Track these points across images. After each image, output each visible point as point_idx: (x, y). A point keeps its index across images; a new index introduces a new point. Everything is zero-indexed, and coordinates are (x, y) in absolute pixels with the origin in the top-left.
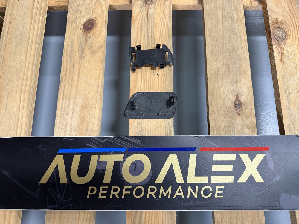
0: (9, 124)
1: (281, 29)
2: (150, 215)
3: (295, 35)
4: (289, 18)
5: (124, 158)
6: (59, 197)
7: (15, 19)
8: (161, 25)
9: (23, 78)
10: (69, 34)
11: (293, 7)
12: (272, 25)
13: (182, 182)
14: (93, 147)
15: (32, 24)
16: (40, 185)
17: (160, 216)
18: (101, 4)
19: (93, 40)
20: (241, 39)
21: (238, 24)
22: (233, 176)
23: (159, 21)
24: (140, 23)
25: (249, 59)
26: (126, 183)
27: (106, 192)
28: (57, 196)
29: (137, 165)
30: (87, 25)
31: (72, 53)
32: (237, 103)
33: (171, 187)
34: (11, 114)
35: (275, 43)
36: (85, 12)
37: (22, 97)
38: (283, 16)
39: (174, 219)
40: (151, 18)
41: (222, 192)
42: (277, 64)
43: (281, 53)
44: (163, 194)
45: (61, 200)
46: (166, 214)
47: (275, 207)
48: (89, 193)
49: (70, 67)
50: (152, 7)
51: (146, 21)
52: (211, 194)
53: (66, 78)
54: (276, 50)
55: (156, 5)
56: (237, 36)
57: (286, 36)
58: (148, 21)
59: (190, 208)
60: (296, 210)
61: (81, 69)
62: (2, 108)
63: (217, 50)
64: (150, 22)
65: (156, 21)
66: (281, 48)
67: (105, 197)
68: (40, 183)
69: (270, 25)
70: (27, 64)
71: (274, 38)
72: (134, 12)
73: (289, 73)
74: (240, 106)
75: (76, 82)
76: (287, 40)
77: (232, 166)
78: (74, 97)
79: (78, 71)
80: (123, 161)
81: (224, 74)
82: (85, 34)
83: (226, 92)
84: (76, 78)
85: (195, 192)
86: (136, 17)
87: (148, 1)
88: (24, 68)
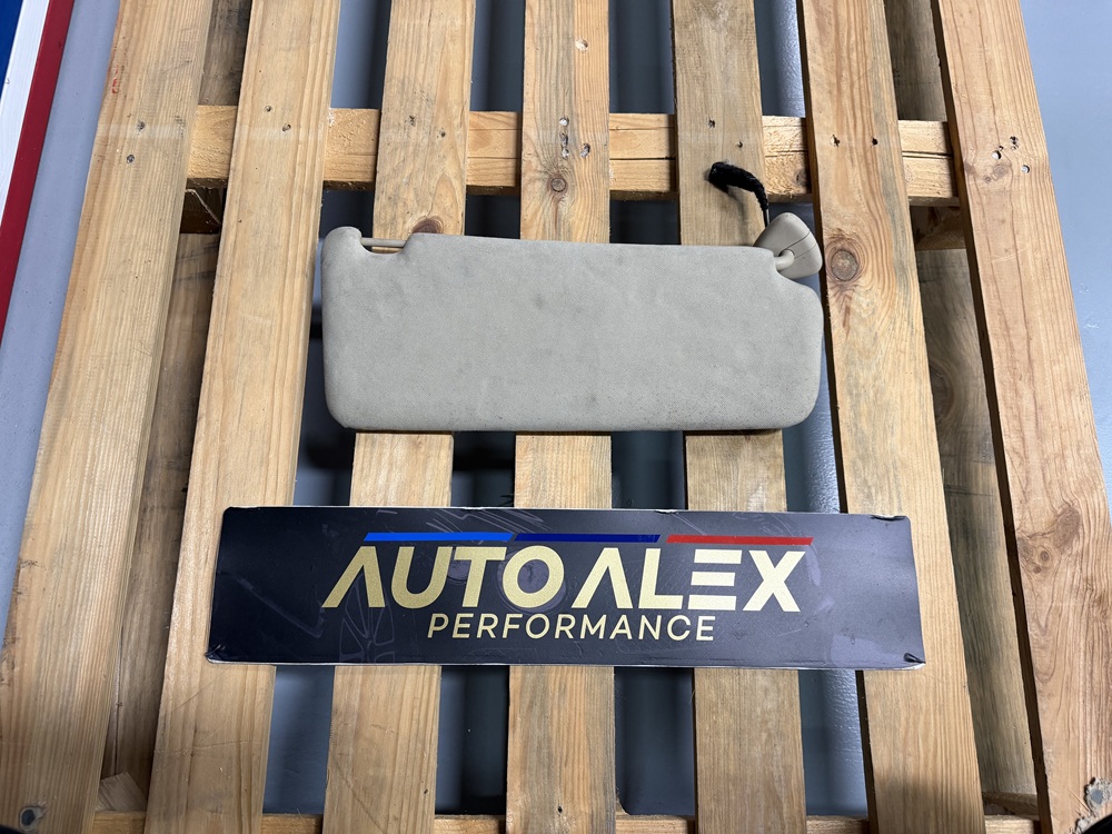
0: (249, 452)
1: (848, 254)
3: (878, 267)
4: (867, 229)
7: (250, 212)
9: (277, 353)
11: (876, 205)
12: (828, 245)
15: (292, 226)
18: (452, 185)
23: (581, 230)
24: (539, 234)
34: (252, 430)
35: (833, 285)
36: (416, 203)
37: (277, 392)
38: (855, 225)
40: (564, 224)
42: (834, 333)
43: (844, 307)
50: (566, 199)
51: (553, 228)
54: (834, 300)
55: (576, 195)
57: (857, 270)
58: (558, 229)
64: (562, 231)
65: (574, 230)
66: (846, 296)
69: (825, 243)
70: (285, 319)
71: (832, 273)
72: (526, 208)
73: (859, 352)
76: (860, 279)
86: (531, 221)
87: (558, 182)
88: (278, 328)
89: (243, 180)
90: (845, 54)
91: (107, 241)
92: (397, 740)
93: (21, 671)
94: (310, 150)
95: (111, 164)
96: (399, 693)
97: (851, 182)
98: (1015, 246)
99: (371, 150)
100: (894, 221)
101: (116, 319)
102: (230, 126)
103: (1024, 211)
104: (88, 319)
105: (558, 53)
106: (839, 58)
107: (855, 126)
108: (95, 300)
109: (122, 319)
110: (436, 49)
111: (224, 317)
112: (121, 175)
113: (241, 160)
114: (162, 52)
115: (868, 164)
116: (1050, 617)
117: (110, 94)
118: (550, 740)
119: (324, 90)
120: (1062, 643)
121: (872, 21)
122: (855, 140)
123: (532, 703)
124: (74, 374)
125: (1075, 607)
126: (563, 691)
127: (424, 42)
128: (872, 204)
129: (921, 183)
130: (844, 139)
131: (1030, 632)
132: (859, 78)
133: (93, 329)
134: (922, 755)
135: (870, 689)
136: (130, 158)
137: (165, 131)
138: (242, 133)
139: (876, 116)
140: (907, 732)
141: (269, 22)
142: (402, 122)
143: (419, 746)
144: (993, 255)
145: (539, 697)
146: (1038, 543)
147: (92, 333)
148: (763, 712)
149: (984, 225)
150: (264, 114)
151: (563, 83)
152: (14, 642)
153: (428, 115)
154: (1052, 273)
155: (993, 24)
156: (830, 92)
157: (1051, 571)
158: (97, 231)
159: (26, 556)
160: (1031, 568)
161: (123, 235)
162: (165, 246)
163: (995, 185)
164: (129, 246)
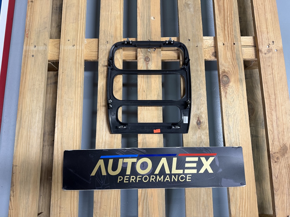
0: (69, 135)
1: (226, 76)
3: (234, 80)
4: (232, 69)
7: (65, 70)
9: (75, 108)
10: (100, 80)
12: (221, 74)
15: (77, 74)
21: (201, 74)
25: (206, 95)
31: (103, 93)
34: (69, 129)
35: (222, 85)
37: (76, 119)
38: (228, 68)
42: (222, 99)
43: (225, 92)
49: (103, 102)
53: (100, 108)
54: (223, 90)
55: (152, 62)
56: (200, 82)
57: (229, 81)
66: (226, 88)
70: (76, 99)
71: (222, 82)
73: (229, 104)
74: (200, 124)
76: (230, 84)
87: (147, 59)
88: (75, 102)
89: (63, 61)
90: (226, 18)
91: (28, 79)
92: (110, 209)
93: (16, 193)
94: (80, 51)
95: (28, 58)
96: (110, 197)
97: (227, 56)
98: (272, 73)
99: (97, 50)
100: (239, 67)
101: (32, 100)
102: (59, 45)
103: (275, 63)
104: (25, 101)
105: (147, 21)
106: (224, 19)
107: (229, 39)
108: (26, 96)
109: (34, 101)
110: (113, 21)
111: (60, 99)
112: (31, 61)
113: (62, 55)
114: (39, 24)
115: (232, 50)
116: (279, 174)
117: (26, 38)
118: (149, 208)
119: (83, 34)
120: (281, 181)
121: (234, 8)
122: (228, 44)
123: (144, 199)
124: (23, 116)
125: (285, 172)
126: (152, 196)
127: (110, 19)
128: (233, 62)
129: (247, 54)
130: (226, 43)
131: (273, 179)
132: (230, 25)
133: (27, 103)
134: (244, 211)
135: (231, 194)
136: (33, 56)
137: (41, 48)
138: (62, 47)
139: (235, 36)
140: (240, 205)
141: (67, 15)
142: (105, 43)
143: (116, 210)
144: (266, 76)
145: (146, 198)
146: (276, 155)
147: (26, 105)
148: (203, 200)
149: (264, 67)
150: (67, 42)
151: (148, 30)
152: (13, 186)
153: (112, 41)
154: (283, 80)
155: (268, 7)
156: (222, 30)
157: (279, 163)
158: (26, 77)
159: (14, 164)
160: (274, 161)
161: (32, 77)
162: (44, 80)
163: (268, 55)
164: (34, 80)
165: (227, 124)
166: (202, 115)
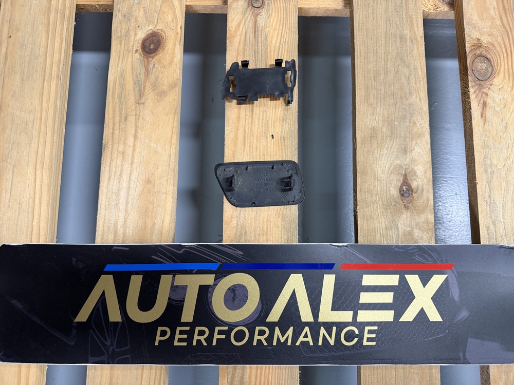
0: (18, 219)
1: (485, 59)
2: (257, 372)
3: (508, 70)
4: (500, 38)
5: (215, 280)
6: (108, 343)
7: (18, 30)
8: (279, 47)
9: (39, 140)
10: (117, 60)
11: (507, 20)
12: (470, 52)
13: (311, 319)
14: (163, 261)
15: (49, 41)
16: (76, 324)
17: (274, 374)
18: (173, 5)
19: (159, 72)
20: (416, 76)
21: (412, 48)
22: (393, 311)
23: (274, 39)
24: (241, 42)
25: (428, 111)
26: (219, 322)
27: (185, 336)
28: (104, 341)
29: (237, 292)
30: (147, 45)
31: (123, 96)
32: (404, 188)
33: (291, 328)
34: (20, 201)
35: (474, 84)
36: (144, 19)
37: (39, 172)
38: (491, 35)
39: (296, 378)
40: (261, 33)
41: (374, 336)
42: (474, 122)
43: (482, 102)
44: (278, 339)
45: (112, 348)
46: (284, 371)
47: (456, 361)
48: (158, 338)
49: (120, 122)
50: (263, 13)
51: (252, 39)
52: (356, 340)
53: (113, 140)
54: (474, 96)
55: (271, 10)
56: (410, 71)
57: (492, 71)
58: (256, 39)
59: (323, 362)
60: (490, 365)
61: (140, 125)
62: (4, 192)
63: (374, 94)
64: (260, 41)
65: (269, 40)
66: (484, 92)
67: (185, 344)
68: (76, 321)
69: (467, 50)
70: (44, 114)
71: (473, 75)
72: (232, 22)
73: (493, 138)
74: (409, 193)
75: (131, 149)
76: (495, 79)
77: (392, 294)
78: (128, 175)
79: (134, 129)
80: (214, 285)
81: (385, 138)
82: (145, 60)
83: (387, 169)
84: (131, 141)
85: (330, 336)
86: (236, 31)
87: (257, 1)
88: (39, 121)
128: (504, 18)
165: (488, 198)
166: (416, 168)
